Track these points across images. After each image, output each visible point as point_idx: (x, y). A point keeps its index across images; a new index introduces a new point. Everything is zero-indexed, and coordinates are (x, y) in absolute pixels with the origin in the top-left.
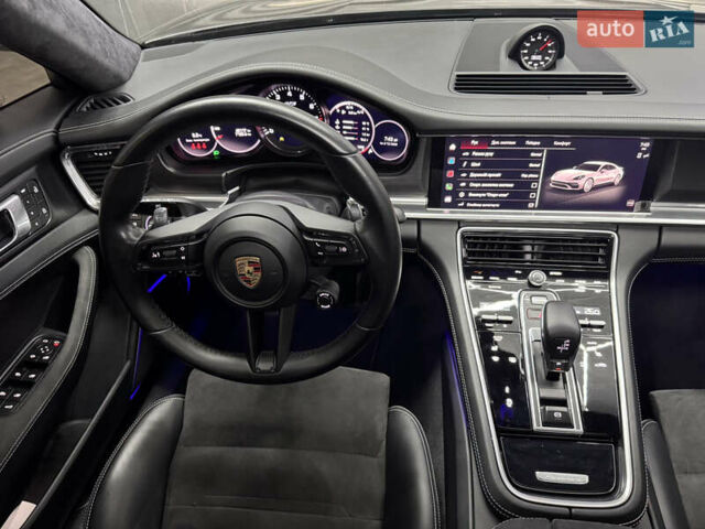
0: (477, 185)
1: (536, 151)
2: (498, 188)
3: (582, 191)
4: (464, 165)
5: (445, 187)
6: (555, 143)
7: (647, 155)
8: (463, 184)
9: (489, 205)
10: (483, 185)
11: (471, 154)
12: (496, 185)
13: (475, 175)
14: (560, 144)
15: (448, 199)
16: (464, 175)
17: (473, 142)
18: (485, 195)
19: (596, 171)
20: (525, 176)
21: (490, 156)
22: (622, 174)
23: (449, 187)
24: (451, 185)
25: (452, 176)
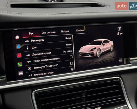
0: (38, 61)
1: (68, 36)
3: (96, 57)
4: (27, 49)
5: (17, 65)
6: (77, 31)
7: (122, 33)
8: (29, 62)
9: (48, 73)
10: (42, 60)
11: (30, 41)
12: (50, 60)
13: (36, 55)
14: (79, 31)
15: (21, 73)
16: (28, 55)
17: (30, 33)
18: (44, 67)
19: (101, 44)
20: (65, 52)
21: (42, 41)
22: (113, 44)
23: (20, 65)
24: (22, 63)
25: (21, 57)
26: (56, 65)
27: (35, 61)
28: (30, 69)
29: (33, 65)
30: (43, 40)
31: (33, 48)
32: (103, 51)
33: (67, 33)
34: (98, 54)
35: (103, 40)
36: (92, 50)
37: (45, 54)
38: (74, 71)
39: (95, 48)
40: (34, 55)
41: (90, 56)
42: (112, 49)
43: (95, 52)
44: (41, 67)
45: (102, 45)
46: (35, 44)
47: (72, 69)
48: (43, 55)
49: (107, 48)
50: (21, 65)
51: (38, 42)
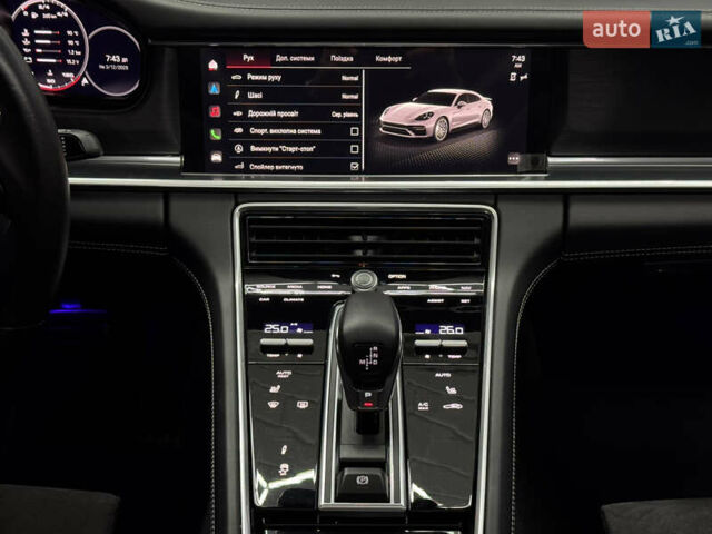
0: (262, 131)
1: (349, 73)
2: (297, 136)
3: (432, 140)
4: (236, 97)
5: (209, 134)
6: (377, 58)
7: (526, 77)
8: (239, 130)
9: (287, 167)
10: (272, 131)
11: (245, 77)
12: (294, 132)
13: (257, 114)
14: (385, 59)
15: (217, 157)
16: (238, 114)
17: (245, 56)
18: (277, 149)
19: (449, 104)
20: (338, 115)
21: (276, 81)
22: (491, 108)
23: (216, 135)
24: (220, 131)
25: (219, 115)
26: (311, 149)
27: (253, 131)
28: (239, 149)
29: (247, 140)
30: (279, 78)
31: (252, 96)
32: (454, 126)
33: (348, 64)
34: (440, 132)
35: (459, 92)
36: (420, 118)
37: (282, 114)
38: (359, 172)
39: (431, 114)
40: (252, 114)
41: (413, 135)
42: (486, 121)
43: (429, 125)
44: (269, 149)
45: (453, 107)
46: (256, 87)
47: (354, 166)
48: (277, 118)
49: (471, 118)
50: (218, 138)
51: (266, 82)
